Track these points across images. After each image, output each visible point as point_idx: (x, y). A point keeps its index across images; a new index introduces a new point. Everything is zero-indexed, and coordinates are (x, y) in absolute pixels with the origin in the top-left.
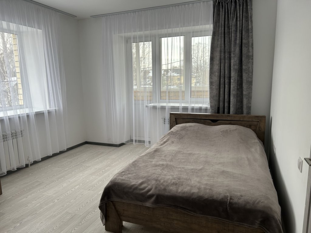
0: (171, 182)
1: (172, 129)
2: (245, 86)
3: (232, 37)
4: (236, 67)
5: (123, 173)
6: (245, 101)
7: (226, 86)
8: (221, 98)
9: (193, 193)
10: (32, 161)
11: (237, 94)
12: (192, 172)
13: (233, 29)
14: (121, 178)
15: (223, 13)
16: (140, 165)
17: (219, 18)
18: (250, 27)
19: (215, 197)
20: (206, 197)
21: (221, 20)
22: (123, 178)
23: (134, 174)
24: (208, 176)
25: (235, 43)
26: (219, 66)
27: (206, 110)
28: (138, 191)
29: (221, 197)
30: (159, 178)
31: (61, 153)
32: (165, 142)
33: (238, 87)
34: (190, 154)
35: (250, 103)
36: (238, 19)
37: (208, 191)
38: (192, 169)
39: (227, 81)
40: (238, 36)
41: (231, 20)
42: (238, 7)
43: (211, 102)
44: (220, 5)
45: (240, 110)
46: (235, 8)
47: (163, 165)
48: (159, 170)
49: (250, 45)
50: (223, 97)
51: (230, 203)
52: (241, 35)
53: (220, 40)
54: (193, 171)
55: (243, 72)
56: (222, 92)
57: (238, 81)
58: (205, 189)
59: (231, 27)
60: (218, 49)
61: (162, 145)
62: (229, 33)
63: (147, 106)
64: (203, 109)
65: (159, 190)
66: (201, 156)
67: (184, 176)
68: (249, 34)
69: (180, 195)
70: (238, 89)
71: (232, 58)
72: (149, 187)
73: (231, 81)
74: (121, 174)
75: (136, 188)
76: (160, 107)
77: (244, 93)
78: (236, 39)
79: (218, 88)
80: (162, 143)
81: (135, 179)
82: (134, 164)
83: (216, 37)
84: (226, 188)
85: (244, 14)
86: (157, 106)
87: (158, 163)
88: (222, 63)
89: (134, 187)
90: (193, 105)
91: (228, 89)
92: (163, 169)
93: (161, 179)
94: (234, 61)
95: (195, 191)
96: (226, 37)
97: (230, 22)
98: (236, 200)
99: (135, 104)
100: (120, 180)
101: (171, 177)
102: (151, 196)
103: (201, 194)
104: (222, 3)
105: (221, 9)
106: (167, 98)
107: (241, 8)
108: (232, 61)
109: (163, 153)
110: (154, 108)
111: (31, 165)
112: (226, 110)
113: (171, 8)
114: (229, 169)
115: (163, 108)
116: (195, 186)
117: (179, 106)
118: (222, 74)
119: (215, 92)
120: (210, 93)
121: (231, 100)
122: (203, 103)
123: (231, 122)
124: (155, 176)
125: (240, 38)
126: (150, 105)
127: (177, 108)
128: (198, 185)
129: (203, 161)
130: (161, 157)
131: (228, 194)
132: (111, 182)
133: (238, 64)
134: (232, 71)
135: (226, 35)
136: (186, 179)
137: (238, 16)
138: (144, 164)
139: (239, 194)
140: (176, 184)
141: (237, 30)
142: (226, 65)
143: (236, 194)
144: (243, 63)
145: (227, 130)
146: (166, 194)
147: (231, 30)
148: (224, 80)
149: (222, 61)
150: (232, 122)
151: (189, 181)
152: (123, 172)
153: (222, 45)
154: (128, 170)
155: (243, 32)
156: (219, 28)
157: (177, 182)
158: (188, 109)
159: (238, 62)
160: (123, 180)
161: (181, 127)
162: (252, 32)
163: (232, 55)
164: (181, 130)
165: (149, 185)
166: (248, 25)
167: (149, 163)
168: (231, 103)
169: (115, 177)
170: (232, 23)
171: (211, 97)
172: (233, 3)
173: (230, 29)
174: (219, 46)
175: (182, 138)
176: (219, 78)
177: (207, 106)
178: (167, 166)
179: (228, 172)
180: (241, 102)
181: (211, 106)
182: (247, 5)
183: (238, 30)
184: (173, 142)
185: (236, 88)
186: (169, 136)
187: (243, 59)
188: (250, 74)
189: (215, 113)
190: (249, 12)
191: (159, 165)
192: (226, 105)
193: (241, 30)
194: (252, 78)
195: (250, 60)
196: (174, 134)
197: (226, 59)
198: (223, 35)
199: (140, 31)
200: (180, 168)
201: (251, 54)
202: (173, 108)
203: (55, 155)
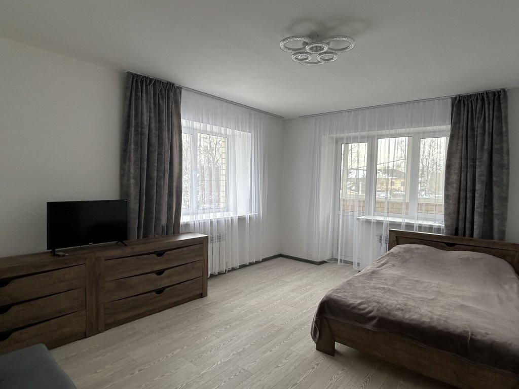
0: (396, 307)
1: (392, 250)
2: (496, 203)
3: (478, 141)
4: (484, 178)
5: (339, 291)
6: (496, 222)
7: (469, 201)
8: (461, 216)
9: (424, 322)
10: (230, 267)
11: (484, 212)
12: (421, 301)
13: (479, 131)
14: (336, 294)
15: (466, 113)
16: (356, 285)
17: (460, 118)
18: (504, 129)
19: (451, 330)
20: (440, 328)
21: (462, 121)
22: (339, 295)
23: (351, 293)
24: (442, 307)
25: (482, 149)
26: (458, 176)
27: (439, 229)
28: (357, 311)
29: (459, 331)
30: (382, 301)
31: (257, 263)
32: (383, 265)
33: (486, 204)
34: (417, 281)
35: (505, 226)
36: (487, 120)
37: (442, 322)
38: (421, 298)
39: (469, 195)
40: (486, 140)
41: (477, 121)
42: (486, 106)
43: (446, 220)
44: (461, 103)
45: (488, 233)
46: (482, 107)
47: (384, 288)
48: (379, 294)
49: (505, 150)
50: (464, 215)
51: (472, 339)
52: (490, 139)
53: (460, 144)
54: (423, 299)
55: (493, 185)
56: (462, 209)
57: (485, 195)
58: (438, 319)
59: (476, 129)
60: (458, 155)
61: (379, 267)
62: (473, 136)
63: (358, 219)
64: (435, 228)
65: (382, 313)
66: (432, 285)
67: (411, 303)
68: (502, 137)
69: (408, 322)
70: (485, 206)
71: (477, 167)
72: (370, 308)
73: (476, 195)
74: (336, 291)
75: (355, 308)
76: (375, 221)
77: (495, 212)
78: (483, 144)
79: (457, 203)
80: (379, 264)
81: (353, 298)
82: (349, 283)
83: (455, 141)
84: (467, 323)
85: (495, 114)
86: (371, 220)
87: (378, 286)
88: (462, 172)
89: (352, 306)
90: (420, 222)
91: (471, 205)
92: (385, 293)
93: (384, 302)
94: (481, 171)
95: (426, 319)
96: (469, 141)
97: (476, 124)
98: (479, 337)
99: (343, 215)
100: (336, 296)
101: (395, 302)
102: (373, 318)
103: (433, 324)
104: (464, 101)
105: (462, 108)
106: (386, 210)
107: (491, 106)
108: (478, 170)
109: (382, 276)
110: (368, 222)
111: (229, 271)
112: (468, 232)
113: (396, 106)
114: (470, 304)
115: (379, 223)
116: (426, 315)
117: (401, 222)
118: (462, 185)
119: (453, 208)
120: (445, 209)
121: (475, 220)
122: (435, 220)
123: (474, 249)
124: (376, 298)
125: (490, 142)
126: (363, 217)
127: (399, 225)
128: (430, 314)
129: (435, 291)
130: (380, 280)
131: (468, 329)
132: (326, 297)
133: (485, 175)
134: (477, 183)
135: (469, 139)
136: (415, 307)
137: (486, 115)
138: (360, 285)
139: (483, 332)
140: (402, 310)
141: (485, 132)
142: (469, 174)
143: (480, 330)
144: (493, 174)
145: (468, 258)
146: (391, 318)
147: (476, 133)
148: (465, 194)
149: (462, 170)
150: (477, 248)
151: (418, 309)
152: (338, 289)
153: (463, 151)
154: (343, 288)
155: (494, 135)
156: (459, 130)
157: (403, 308)
158: (414, 226)
159: (485, 172)
160: (339, 297)
161: (405, 248)
162: (507, 136)
163: (477, 163)
164: (405, 252)
165: (369, 306)
166: (502, 127)
167: (367, 284)
168: (475, 223)
169: (330, 293)
170: (478, 124)
171: (447, 214)
172: (479, 101)
173: (474, 132)
174: (458, 152)
175: (406, 261)
176: (458, 190)
177: (441, 225)
178: (389, 290)
179: (468, 306)
180: (491, 223)
181: (446, 226)
182: (499, 103)
183: (487, 133)
184: (394, 266)
185: (483, 204)
186: (388, 258)
187: (494, 168)
188: (505, 188)
189: (452, 234)
190: (503, 112)
191: (379, 288)
192: (468, 225)
193: (491, 134)
194: (507, 193)
195: (505, 170)
196: (394, 256)
197: (468, 167)
198: (464, 139)
199: (355, 132)
200: (406, 294)
201: (505, 162)
202: (392, 224)
203: (251, 264)
